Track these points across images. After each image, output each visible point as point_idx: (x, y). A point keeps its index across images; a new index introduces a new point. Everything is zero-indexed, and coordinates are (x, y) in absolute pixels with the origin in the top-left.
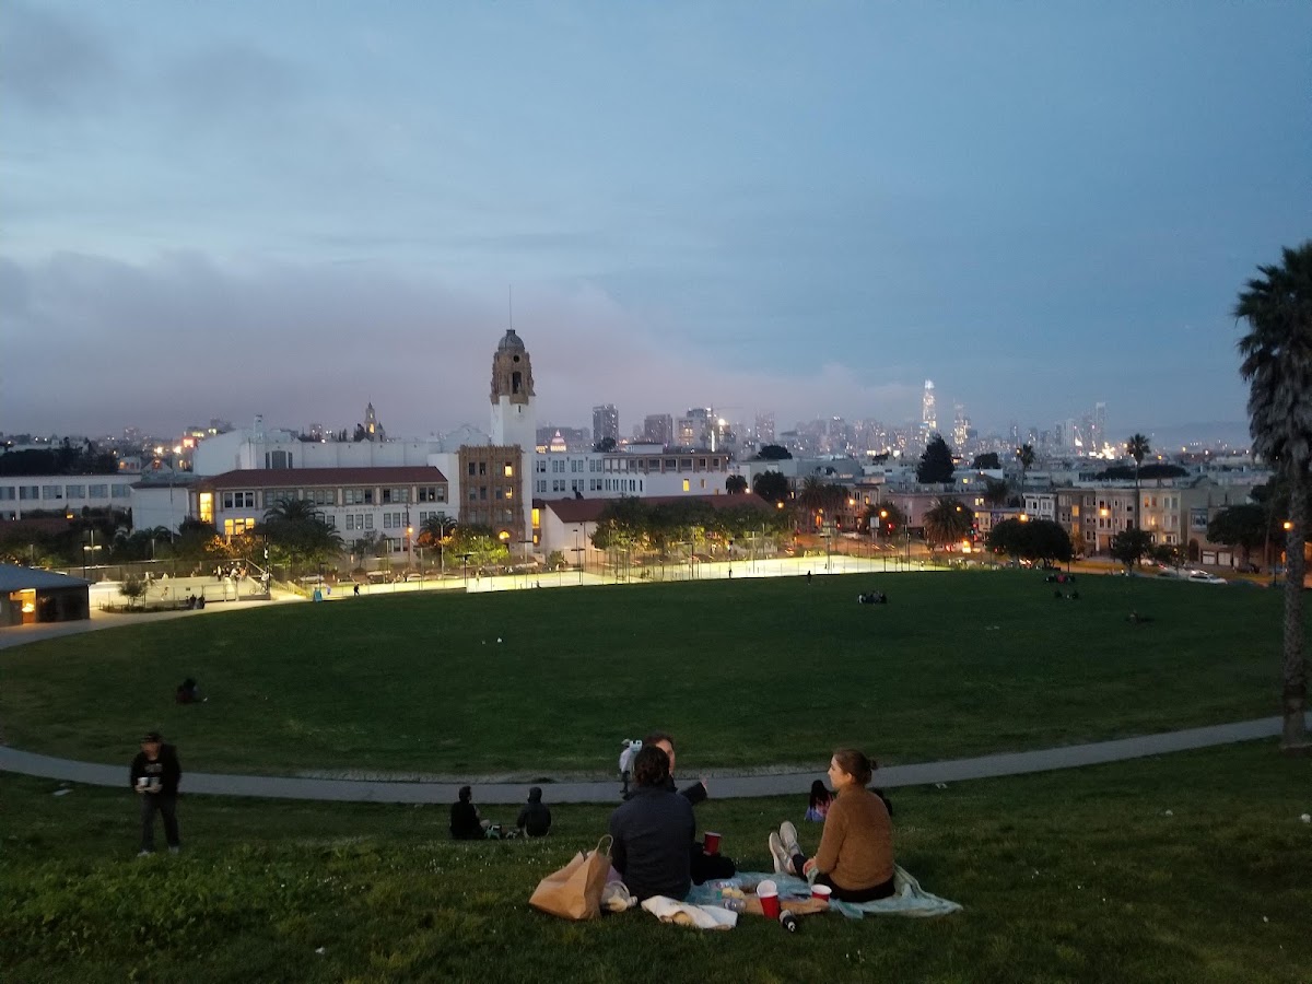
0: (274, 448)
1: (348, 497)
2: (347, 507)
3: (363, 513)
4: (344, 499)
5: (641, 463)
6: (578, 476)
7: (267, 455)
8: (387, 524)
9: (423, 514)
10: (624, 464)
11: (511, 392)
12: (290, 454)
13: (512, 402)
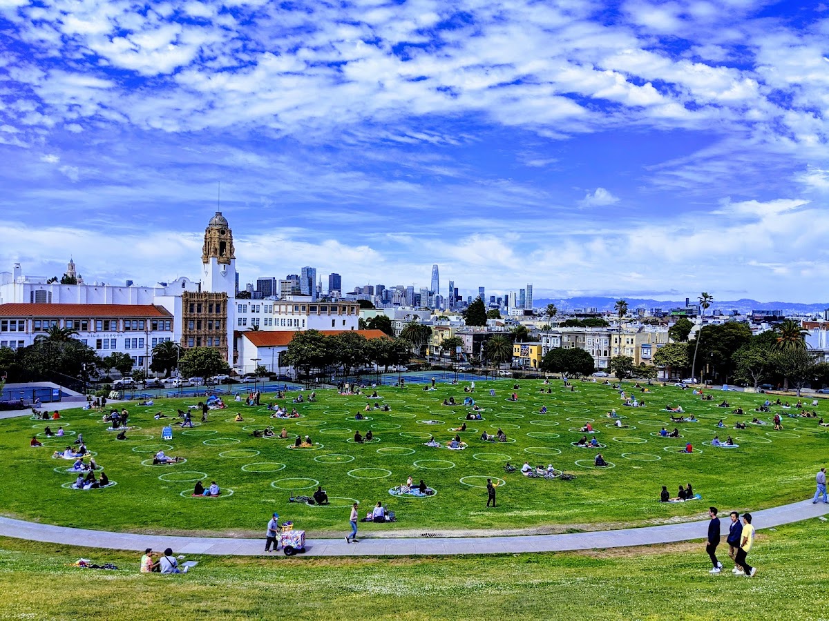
0: (38, 288)
1: (98, 326)
2: (97, 333)
3: (109, 338)
4: (96, 328)
5: (304, 308)
6: (255, 315)
7: (32, 293)
8: (127, 346)
9: (154, 340)
10: (290, 308)
11: (218, 255)
12: (50, 293)
13: (219, 263)
